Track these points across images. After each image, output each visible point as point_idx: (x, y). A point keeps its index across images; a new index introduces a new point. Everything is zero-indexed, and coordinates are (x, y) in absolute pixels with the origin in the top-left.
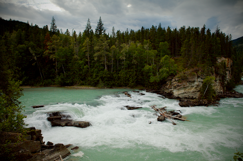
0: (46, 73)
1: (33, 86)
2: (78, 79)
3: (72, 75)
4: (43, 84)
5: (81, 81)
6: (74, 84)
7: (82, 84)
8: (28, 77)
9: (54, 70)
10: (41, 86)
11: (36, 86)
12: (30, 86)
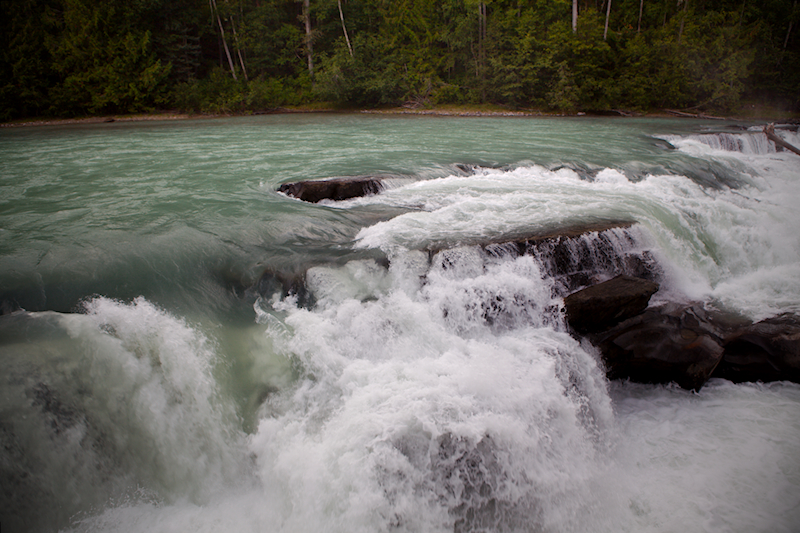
0: (259, 45)
1: (197, 111)
2: (427, 70)
3: (390, 52)
4: (249, 102)
5: (439, 81)
6: (403, 99)
7: (449, 100)
8: (170, 66)
9: (295, 30)
10: (238, 110)
11: (213, 111)
12: (182, 113)
